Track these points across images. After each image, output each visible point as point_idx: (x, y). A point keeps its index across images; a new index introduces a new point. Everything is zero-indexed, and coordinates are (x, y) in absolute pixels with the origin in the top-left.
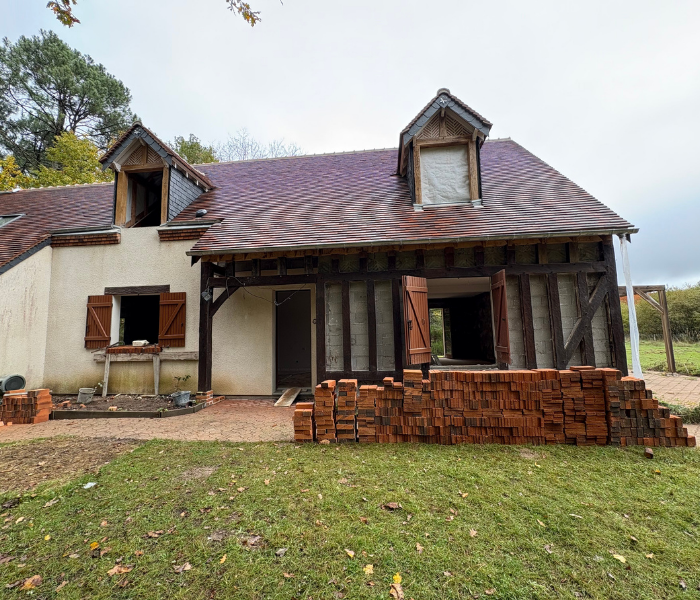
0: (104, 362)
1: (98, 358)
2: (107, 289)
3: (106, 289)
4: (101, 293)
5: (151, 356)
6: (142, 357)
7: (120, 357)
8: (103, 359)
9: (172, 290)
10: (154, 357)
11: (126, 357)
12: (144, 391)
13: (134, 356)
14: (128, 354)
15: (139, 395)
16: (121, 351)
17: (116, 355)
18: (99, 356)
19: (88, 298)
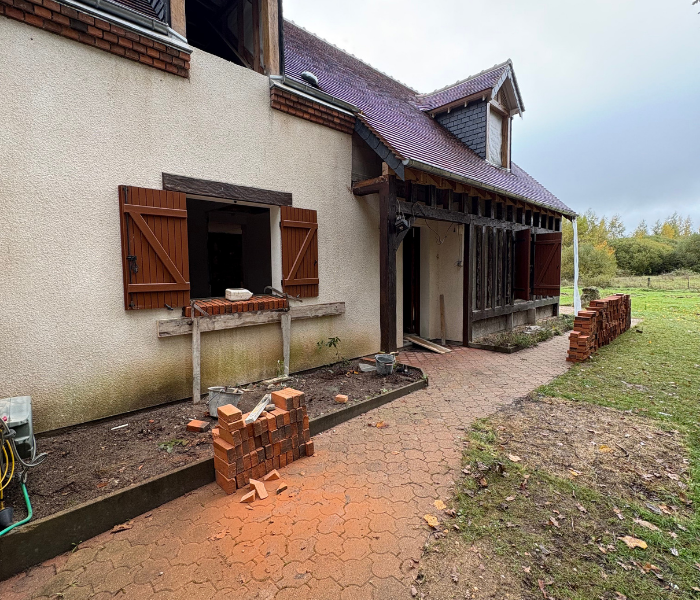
0: (189, 336)
1: (170, 328)
2: (167, 178)
3: (165, 176)
4: (156, 184)
5: (275, 315)
6: (262, 318)
7: (221, 322)
8: (184, 329)
9: (296, 204)
10: (280, 316)
11: (232, 321)
12: (261, 375)
13: (247, 317)
14: (236, 315)
15: (254, 383)
16: (222, 310)
17: (211, 319)
18: (173, 324)
19: (120, 190)
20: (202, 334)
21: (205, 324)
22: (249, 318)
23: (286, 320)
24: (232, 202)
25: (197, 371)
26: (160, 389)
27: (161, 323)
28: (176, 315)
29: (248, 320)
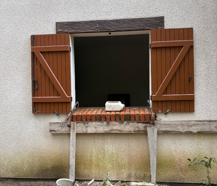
0: (69, 134)
1: (56, 128)
2: (59, 25)
3: (57, 24)
4: (52, 31)
5: (141, 126)
6: (128, 127)
7: (93, 127)
8: (65, 130)
9: (168, 25)
10: (146, 127)
11: (101, 127)
12: (129, 176)
13: (115, 125)
14: (105, 123)
15: (122, 182)
16: (94, 118)
17: (84, 124)
18: (58, 125)
19: (31, 38)
20: (78, 135)
21: (80, 127)
22: (116, 126)
23: (152, 132)
24: (107, 34)
25: (72, 162)
26: (52, 167)
27: (51, 124)
28: (62, 119)
29: (115, 128)
